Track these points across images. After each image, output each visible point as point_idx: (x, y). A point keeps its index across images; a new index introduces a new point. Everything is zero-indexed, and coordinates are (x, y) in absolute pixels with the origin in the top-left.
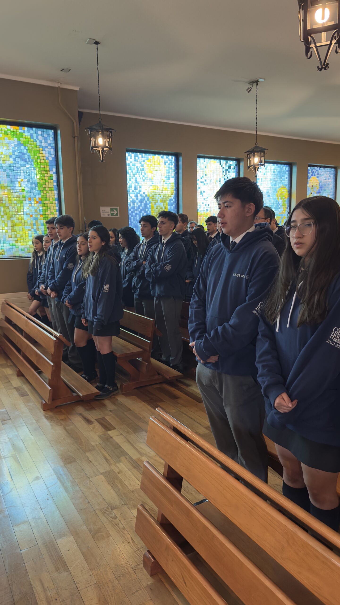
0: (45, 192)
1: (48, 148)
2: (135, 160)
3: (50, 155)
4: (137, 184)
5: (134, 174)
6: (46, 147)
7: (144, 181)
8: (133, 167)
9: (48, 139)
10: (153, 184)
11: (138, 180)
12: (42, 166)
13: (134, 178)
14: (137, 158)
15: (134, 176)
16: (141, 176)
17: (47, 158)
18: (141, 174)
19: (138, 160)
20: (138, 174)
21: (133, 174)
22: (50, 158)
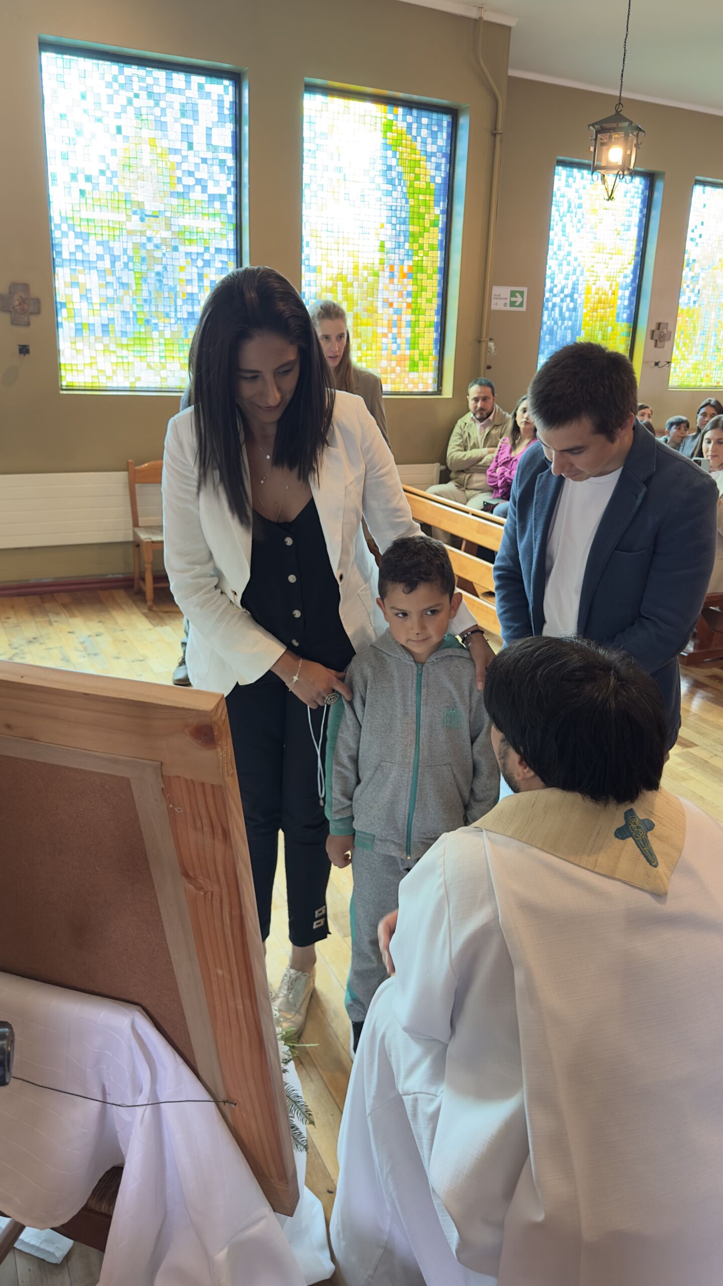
0: (421, 253)
1: (436, 157)
2: (568, 186)
3: (438, 172)
4: (564, 238)
5: (561, 215)
6: (433, 154)
7: (578, 231)
8: (561, 199)
9: (439, 136)
10: (595, 238)
11: (568, 230)
12: (421, 197)
13: (560, 224)
14: (571, 180)
15: (561, 220)
16: (575, 220)
17: (433, 178)
18: (576, 217)
19: (574, 185)
20: (568, 214)
21: (559, 216)
22: (439, 180)
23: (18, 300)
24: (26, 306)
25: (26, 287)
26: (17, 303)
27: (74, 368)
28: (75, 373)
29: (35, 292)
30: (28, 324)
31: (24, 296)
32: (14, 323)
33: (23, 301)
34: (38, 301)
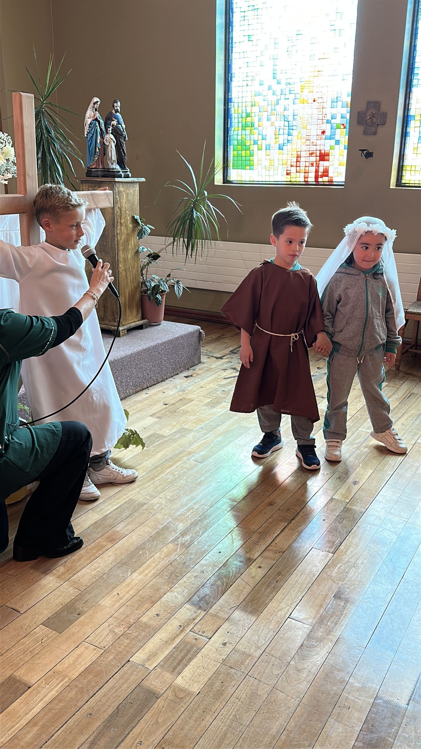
23: (370, 115)
24: (375, 120)
25: (377, 104)
26: (369, 117)
27: (413, 168)
28: (413, 172)
29: (383, 109)
30: (375, 133)
31: (374, 112)
32: (365, 133)
33: (373, 116)
34: (385, 115)
